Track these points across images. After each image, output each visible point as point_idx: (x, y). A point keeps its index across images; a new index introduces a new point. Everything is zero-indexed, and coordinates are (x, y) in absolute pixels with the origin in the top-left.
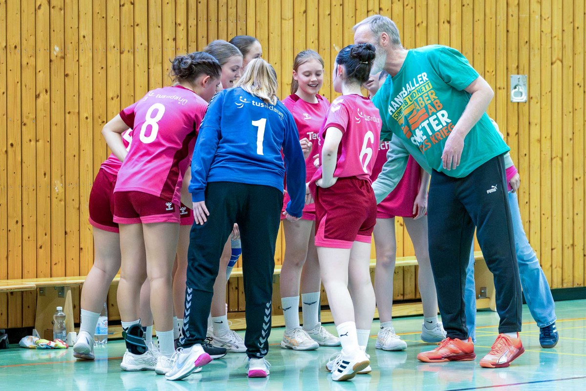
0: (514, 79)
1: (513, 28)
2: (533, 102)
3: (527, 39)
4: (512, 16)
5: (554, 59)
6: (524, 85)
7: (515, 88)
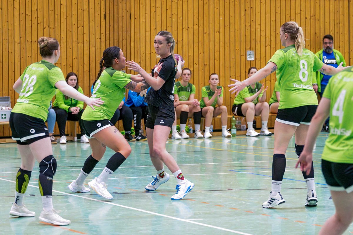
0: (248, 52)
1: (248, 34)
2: (257, 61)
3: (254, 38)
4: (247, 30)
5: (267, 45)
6: (253, 54)
7: (249, 55)
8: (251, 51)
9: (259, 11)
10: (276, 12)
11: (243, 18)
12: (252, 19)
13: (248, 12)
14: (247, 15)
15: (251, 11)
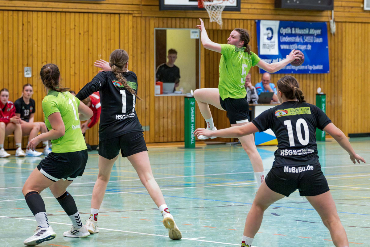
0: (26, 68)
1: (25, 50)
2: (34, 78)
3: (31, 53)
4: (25, 45)
5: (43, 61)
6: (30, 71)
7: (26, 72)
8: (28, 68)
9: (36, 26)
10: (52, 27)
11: (21, 32)
12: (29, 34)
13: (25, 27)
14: (24, 30)
15: (29, 26)
